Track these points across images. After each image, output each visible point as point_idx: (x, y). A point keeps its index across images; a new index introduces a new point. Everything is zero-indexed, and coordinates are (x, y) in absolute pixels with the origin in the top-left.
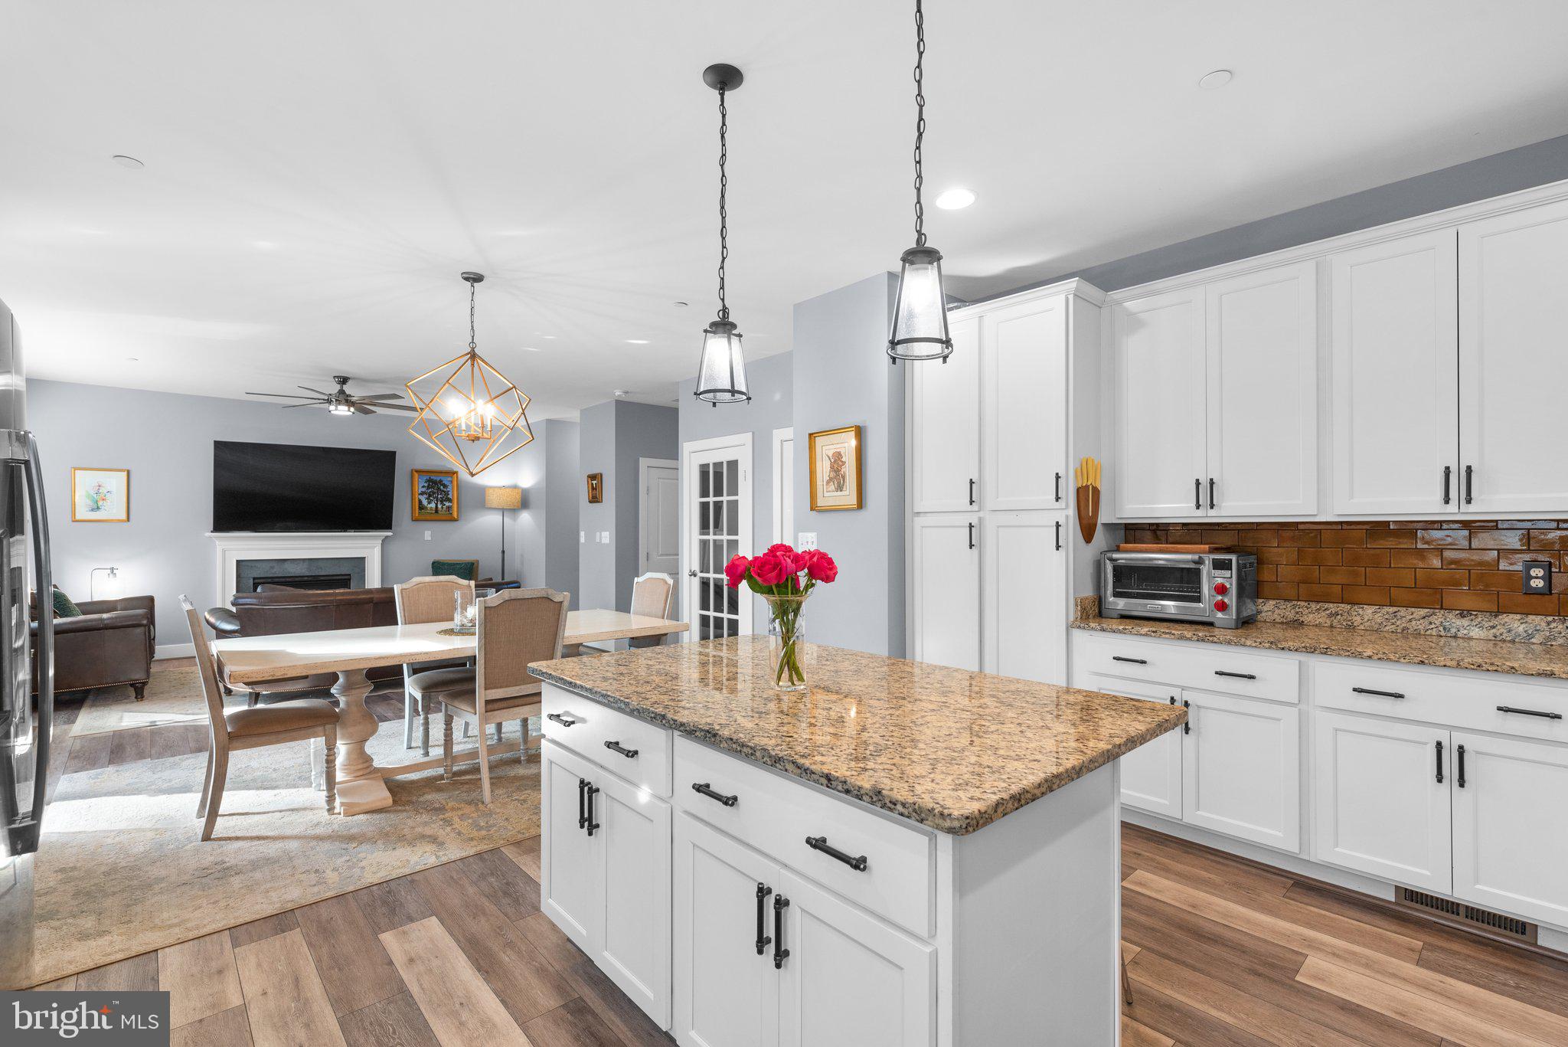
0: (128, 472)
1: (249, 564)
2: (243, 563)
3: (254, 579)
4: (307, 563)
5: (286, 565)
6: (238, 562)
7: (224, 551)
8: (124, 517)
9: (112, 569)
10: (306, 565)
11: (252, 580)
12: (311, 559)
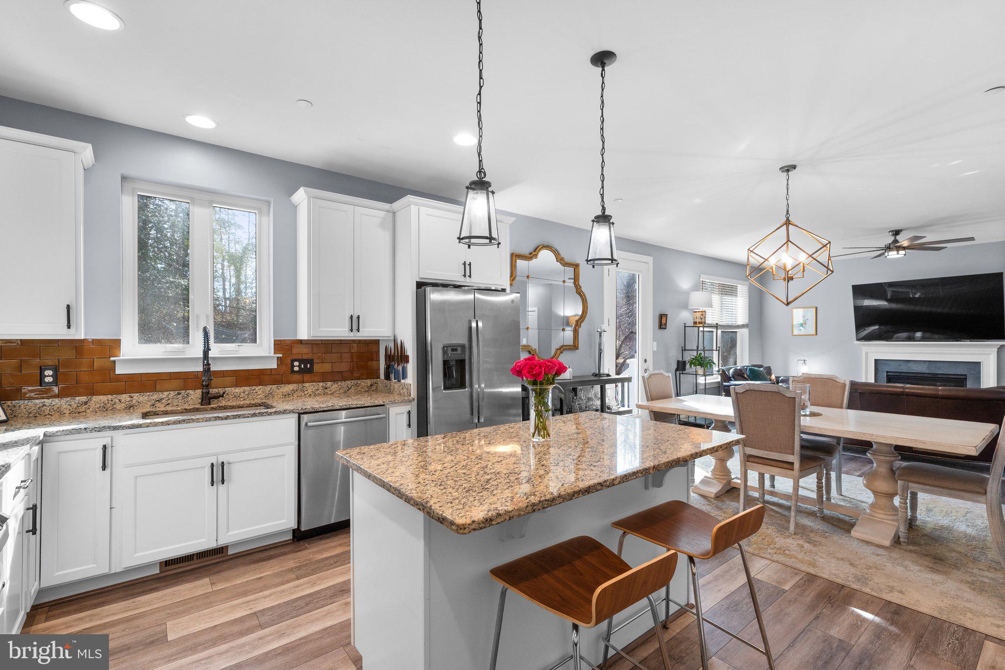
0: (816, 308)
1: (884, 362)
2: (881, 362)
3: (887, 372)
4: (927, 363)
5: (910, 364)
6: (876, 361)
7: (867, 354)
8: (814, 333)
9: (804, 361)
10: (926, 365)
11: (885, 374)
12: (930, 361)
